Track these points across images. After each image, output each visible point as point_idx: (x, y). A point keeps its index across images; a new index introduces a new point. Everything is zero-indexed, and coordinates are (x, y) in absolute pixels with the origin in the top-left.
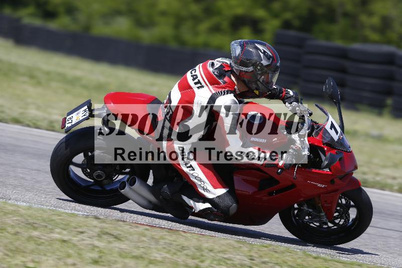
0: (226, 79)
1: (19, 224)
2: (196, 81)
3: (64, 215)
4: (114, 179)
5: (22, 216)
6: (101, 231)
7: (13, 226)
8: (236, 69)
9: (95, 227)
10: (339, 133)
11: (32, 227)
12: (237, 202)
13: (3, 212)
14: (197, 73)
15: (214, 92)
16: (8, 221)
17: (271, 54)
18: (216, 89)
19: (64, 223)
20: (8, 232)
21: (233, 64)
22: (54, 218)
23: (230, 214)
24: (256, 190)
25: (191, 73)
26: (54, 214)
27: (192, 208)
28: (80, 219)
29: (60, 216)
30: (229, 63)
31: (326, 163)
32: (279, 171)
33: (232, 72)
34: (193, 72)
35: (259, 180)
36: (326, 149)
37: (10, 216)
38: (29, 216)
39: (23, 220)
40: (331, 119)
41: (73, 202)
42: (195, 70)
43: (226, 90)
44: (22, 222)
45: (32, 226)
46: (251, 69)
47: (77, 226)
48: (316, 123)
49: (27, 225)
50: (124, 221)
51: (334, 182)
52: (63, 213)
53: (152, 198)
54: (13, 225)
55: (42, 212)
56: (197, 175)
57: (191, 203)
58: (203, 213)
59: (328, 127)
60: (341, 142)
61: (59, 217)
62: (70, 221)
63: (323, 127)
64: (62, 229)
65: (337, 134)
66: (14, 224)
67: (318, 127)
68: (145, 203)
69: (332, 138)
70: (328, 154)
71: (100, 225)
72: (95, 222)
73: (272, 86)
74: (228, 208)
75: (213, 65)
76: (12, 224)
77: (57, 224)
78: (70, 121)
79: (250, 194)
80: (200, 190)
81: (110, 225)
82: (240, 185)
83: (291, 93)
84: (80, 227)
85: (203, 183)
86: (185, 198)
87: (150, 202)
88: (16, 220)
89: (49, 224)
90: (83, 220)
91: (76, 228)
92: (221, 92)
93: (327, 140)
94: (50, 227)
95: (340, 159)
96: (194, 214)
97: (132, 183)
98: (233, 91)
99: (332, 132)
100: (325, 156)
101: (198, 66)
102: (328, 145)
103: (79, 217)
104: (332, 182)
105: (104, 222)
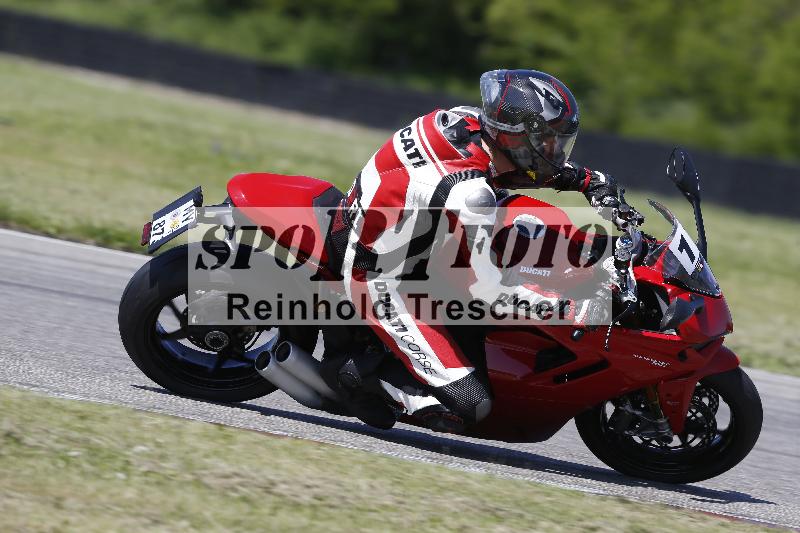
0: (471, 148)
1: (467, 510)
2: (412, 151)
3: (556, 493)
4: (246, 346)
5: (473, 494)
6: (631, 528)
7: (455, 515)
8: (492, 128)
9: (620, 518)
10: (696, 260)
11: (493, 517)
12: (491, 394)
13: (436, 485)
14: (414, 136)
15: (446, 174)
16: (447, 504)
17: (559, 98)
18: (452, 168)
19: (556, 509)
20: (445, 526)
21: (485, 119)
22: (537, 499)
23: (477, 417)
24: (530, 371)
25: (402, 135)
26: (538, 492)
27: (400, 406)
28: (589, 501)
29: (549, 495)
30: (477, 115)
31: (669, 318)
32: (576, 333)
33: (484, 134)
34: (406, 133)
35: (535, 352)
36: (669, 290)
37: (451, 494)
38: (489, 495)
39: (476, 503)
40: (680, 231)
41: (164, 392)
42: (410, 129)
43: (470, 169)
44: (475, 507)
45: (493, 514)
46: (520, 127)
47: (583, 517)
48: (650, 239)
49: (483, 514)
50: (678, 508)
51: (686, 358)
52: (555, 489)
53: (321, 385)
54: (455, 513)
55: (513, 487)
56: (411, 340)
57: (399, 395)
58: (423, 417)
59: (674, 246)
60: (700, 276)
61: (549, 499)
62: (569, 506)
63: (666, 247)
64: (553, 521)
65: (693, 261)
66: (457, 510)
67: (655, 247)
68: (307, 395)
69: (682, 269)
70: (674, 301)
71: (628, 514)
72: (620, 509)
73: (562, 163)
74: (474, 406)
75: (445, 119)
76: (454, 509)
77: (543, 511)
78: (160, 230)
79: (518, 378)
80: (417, 370)
81: (651, 516)
82: (497, 361)
83: (602, 178)
84: (590, 518)
85: (422, 356)
86: (387, 386)
87: (317, 393)
88: (463, 502)
89: (527, 511)
90: (594, 504)
91: (580, 520)
92: (460, 174)
93: (672, 273)
94: (529, 517)
95: (698, 312)
96: (406, 419)
97: (282, 356)
98: (484, 172)
99: (683, 258)
100: (668, 304)
101: (415, 122)
102: (673, 281)
103: (588, 498)
104: (682, 356)
105: (637, 508)
